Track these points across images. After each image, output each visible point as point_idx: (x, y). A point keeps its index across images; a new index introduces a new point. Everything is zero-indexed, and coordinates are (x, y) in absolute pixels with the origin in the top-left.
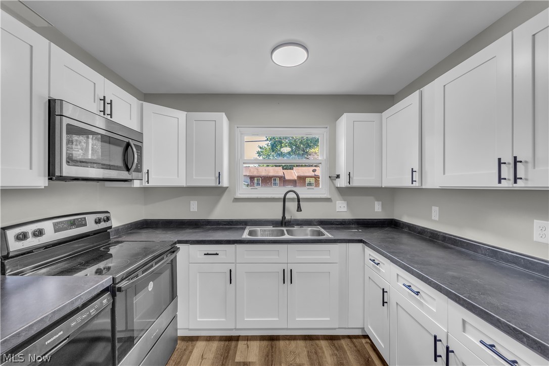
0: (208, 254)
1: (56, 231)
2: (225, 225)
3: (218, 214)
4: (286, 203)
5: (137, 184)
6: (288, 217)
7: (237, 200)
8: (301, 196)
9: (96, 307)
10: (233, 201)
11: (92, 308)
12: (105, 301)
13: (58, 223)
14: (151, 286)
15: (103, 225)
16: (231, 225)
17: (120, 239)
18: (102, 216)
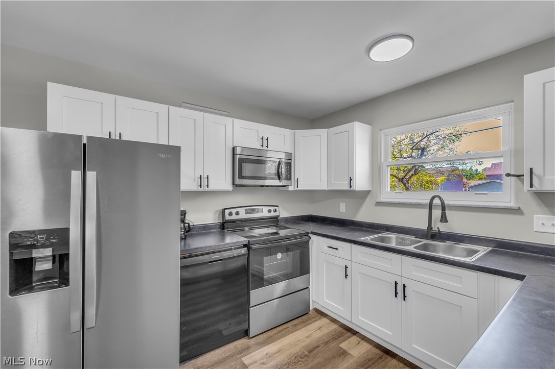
0: (331, 247)
1: (246, 213)
2: (367, 227)
3: (363, 216)
4: (433, 211)
5: (291, 188)
6: (435, 229)
7: (379, 204)
8: (446, 202)
9: (238, 252)
10: (376, 205)
11: (236, 251)
12: (243, 251)
13: (247, 209)
14: (279, 256)
15: (273, 214)
16: (372, 228)
17: (287, 226)
18: (272, 208)
